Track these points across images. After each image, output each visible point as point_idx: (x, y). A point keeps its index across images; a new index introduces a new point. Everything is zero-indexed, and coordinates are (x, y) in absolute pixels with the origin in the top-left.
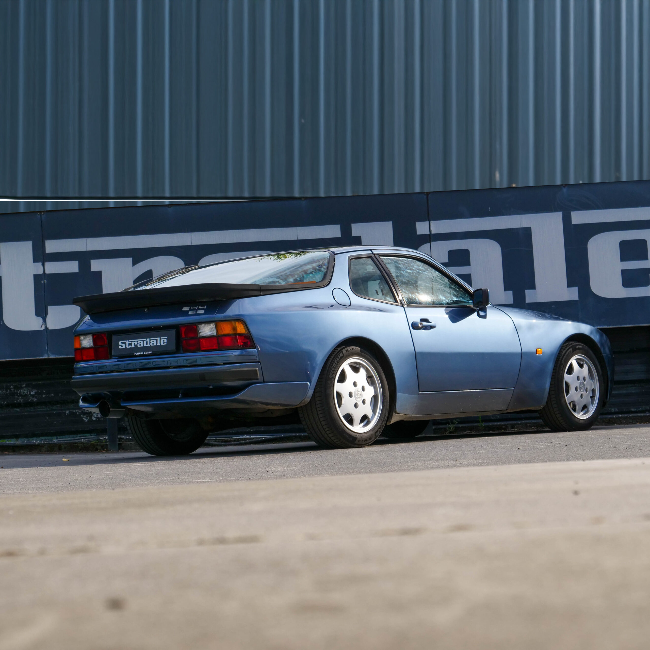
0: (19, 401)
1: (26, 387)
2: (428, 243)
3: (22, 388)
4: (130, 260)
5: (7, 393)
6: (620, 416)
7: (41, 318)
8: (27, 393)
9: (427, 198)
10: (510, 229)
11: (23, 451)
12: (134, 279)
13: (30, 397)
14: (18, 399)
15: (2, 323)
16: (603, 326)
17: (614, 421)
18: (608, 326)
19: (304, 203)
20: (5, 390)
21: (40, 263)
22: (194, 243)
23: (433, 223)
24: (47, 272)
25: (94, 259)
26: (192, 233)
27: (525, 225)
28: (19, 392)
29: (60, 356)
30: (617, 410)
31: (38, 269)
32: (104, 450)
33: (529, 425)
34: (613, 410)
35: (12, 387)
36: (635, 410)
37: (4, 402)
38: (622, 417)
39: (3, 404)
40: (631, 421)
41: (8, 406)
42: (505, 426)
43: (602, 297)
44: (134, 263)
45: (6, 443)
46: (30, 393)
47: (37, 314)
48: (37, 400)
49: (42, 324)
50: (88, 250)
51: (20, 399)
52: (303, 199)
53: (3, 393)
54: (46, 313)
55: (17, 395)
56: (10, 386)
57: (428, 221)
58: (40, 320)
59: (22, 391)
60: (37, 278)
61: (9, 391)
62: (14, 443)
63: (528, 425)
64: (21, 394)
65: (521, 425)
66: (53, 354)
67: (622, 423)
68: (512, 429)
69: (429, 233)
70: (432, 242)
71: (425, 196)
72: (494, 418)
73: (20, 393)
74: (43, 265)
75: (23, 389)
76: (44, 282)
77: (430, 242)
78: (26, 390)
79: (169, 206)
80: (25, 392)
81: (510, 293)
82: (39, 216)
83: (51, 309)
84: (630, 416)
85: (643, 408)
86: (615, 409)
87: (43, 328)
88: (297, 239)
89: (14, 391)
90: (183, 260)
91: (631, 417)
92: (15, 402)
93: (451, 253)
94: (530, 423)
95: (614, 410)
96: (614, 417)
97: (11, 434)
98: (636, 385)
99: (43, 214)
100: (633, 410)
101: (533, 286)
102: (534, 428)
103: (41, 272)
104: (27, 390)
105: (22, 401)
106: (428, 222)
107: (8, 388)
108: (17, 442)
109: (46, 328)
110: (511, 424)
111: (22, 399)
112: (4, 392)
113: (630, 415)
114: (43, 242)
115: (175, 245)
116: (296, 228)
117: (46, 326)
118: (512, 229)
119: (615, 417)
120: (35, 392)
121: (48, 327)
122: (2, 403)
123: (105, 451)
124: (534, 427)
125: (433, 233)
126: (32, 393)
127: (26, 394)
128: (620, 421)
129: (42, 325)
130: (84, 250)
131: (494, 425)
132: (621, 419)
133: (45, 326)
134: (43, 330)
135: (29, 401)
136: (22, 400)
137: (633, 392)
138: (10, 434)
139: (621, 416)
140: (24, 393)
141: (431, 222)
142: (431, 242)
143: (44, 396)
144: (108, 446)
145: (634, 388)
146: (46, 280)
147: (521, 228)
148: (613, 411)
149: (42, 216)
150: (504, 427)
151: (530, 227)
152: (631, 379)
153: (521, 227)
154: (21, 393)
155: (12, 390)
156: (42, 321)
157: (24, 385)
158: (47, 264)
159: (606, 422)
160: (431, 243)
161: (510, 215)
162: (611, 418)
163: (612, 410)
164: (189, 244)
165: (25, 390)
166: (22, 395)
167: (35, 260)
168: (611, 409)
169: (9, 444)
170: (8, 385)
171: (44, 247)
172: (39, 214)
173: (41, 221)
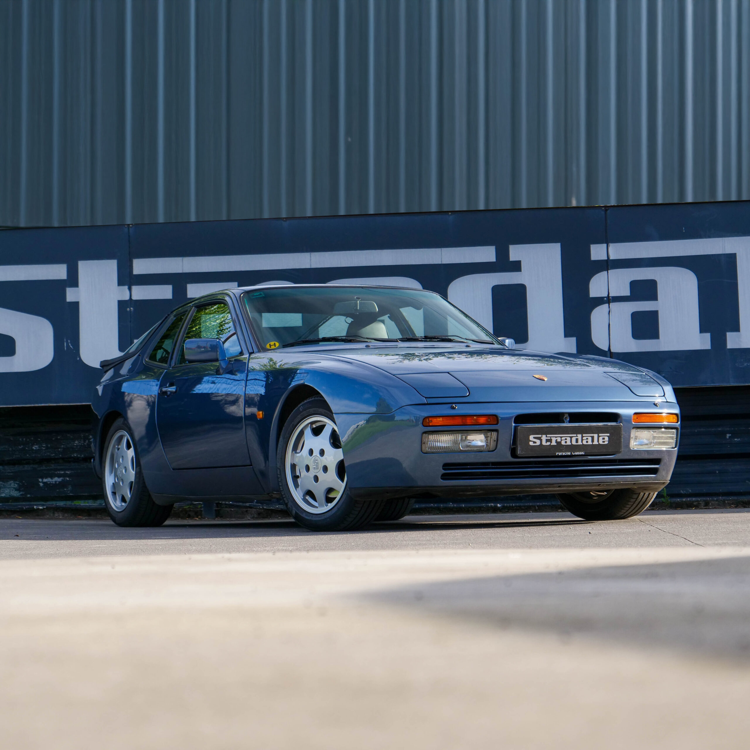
2: (605, 271)
4: (235, 285)
5: (86, 444)
9: (605, 213)
10: (710, 255)
11: (100, 516)
15: (78, 359)
19: (451, 218)
20: (82, 440)
21: (127, 287)
22: (314, 266)
23: (612, 246)
24: (134, 298)
25: (192, 283)
26: (311, 253)
27: (728, 251)
31: (124, 294)
32: (197, 518)
33: (728, 503)
39: (80, 457)
42: (697, 503)
45: (81, 505)
50: (184, 272)
52: (450, 213)
53: (80, 444)
57: (606, 243)
60: (121, 304)
62: (90, 506)
63: (726, 502)
65: (717, 502)
68: (705, 506)
69: (606, 258)
71: (603, 213)
72: (685, 492)
74: (130, 289)
76: (130, 310)
77: (607, 270)
79: (285, 219)
81: (708, 336)
82: (126, 230)
88: (441, 263)
93: (634, 284)
94: (730, 500)
97: (89, 494)
99: (131, 227)
101: (736, 328)
102: (733, 506)
103: (127, 298)
106: (605, 245)
108: (94, 504)
110: (704, 501)
114: (130, 261)
115: (290, 268)
116: (440, 249)
118: (712, 255)
123: (199, 518)
124: (735, 505)
125: (611, 258)
130: (180, 271)
131: (682, 501)
138: (86, 494)
141: (610, 245)
142: (609, 270)
144: (203, 513)
146: (132, 307)
147: (724, 254)
149: (130, 229)
150: (695, 503)
151: (735, 254)
153: (724, 253)
158: (134, 288)
161: (709, 237)
164: (308, 267)
167: (121, 283)
169: (84, 507)
170: (87, 434)
171: (131, 267)
172: (126, 226)
173: (129, 236)
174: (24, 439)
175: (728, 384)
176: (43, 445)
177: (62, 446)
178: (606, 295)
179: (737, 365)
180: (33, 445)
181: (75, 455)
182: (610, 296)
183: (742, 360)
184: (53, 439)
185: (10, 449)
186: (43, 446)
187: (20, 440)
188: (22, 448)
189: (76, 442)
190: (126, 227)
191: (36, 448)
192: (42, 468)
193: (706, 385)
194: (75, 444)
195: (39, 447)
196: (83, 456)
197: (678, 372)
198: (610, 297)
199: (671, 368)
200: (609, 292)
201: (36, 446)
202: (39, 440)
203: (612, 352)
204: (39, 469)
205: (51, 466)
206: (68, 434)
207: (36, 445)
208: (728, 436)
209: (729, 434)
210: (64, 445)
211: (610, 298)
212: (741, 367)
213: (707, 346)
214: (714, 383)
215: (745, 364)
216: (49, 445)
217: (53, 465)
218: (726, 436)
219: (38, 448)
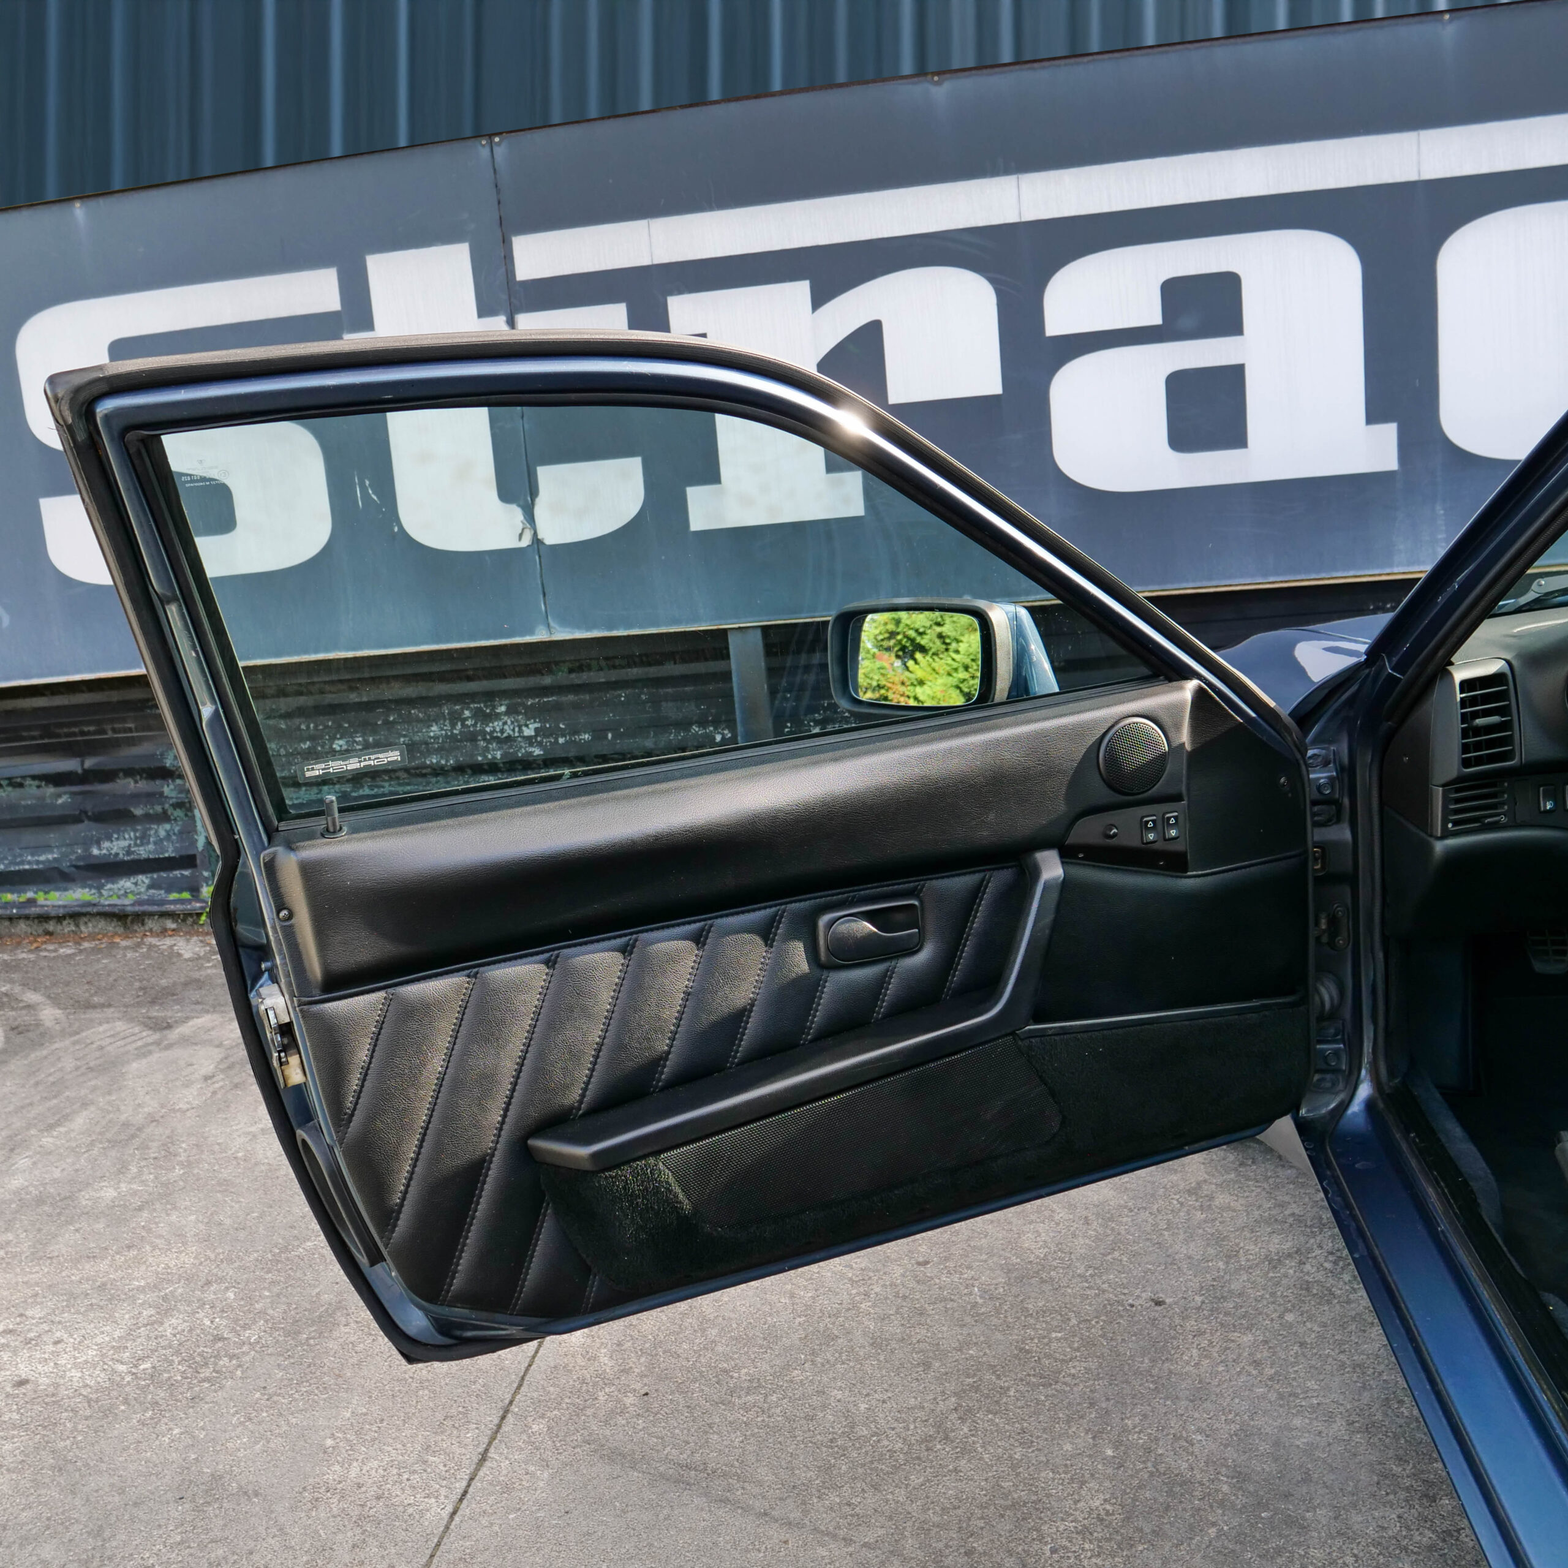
0: (490, 756)
1: (508, 713)
3: (498, 716)
4: (801, 290)
5: (455, 731)
7: (519, 506)
8: (513, 730)
12: (819, 360)
13: (523, 744)
14: (487, 749)
15: (396, 529)
19: (1448, 30)
20: (447, 722)
21: (502, 319)
22: (1030, 216)
25: (680, 292)
26: (1020, 176)
28: (488, 729)
29: (588, 629)
35: (467, 713)
37: (447, 761)
39: (446, 765)
41: (459, 769)
44: (819, 300)
46: (520, 731)
47: (506, 494)
48: (542, 753)
49: (521, 526)
50: (656, 262)
51: (494, 750)
53: (444, 732)
54: (534, 492)
55: (485, 739)
56: (462, 709)
58: (516, 514)
59: (498, 725)
61: (459, 724)
64: (495, 735)
66: (565, 622)
73: (492, 732)
74: (511, 324)
75: (500, 719)
78: (509, 722)
79: (936, 78)
80: (506, 727)
82: (485, 151)
83: (547, 476)
87: (526, 541)
88: (1415, 180)
89: (475, 725)
90: (991, 281)
92: (480, 758)
99: (497, 142)
104: (512, 723)
105: (498, 755)
107: (455, 717)
109: (537, 541)
111: (500, 749)
112: (446, 730)
114: (504, 242)
115: (961, 226)
116: (1413, 135)
117: (535, 534)
120: (536, 729)
121: (540, 537)
122: (443, 762)
126: (529, 732)
127: (509, 737)
129: (523, 529)
130: (645, 261)
133: (533, 532)
134: (528, 546)
135: (520, 755)
136: (499, 753)
140: (502, 731)
143: (561, 740)
149: (495, 147)
154: (494, 731)
155: (469, 722)
156: (521, 518)
157: (503, 709)
158: (522, 315)
164: (1012, 218)
165: (505, 723)
166: (497, 737)
167: (484, 309)
170: (458, 707)
171: (508, 258)
172: (484, 142)
173: (495, 170)
174: (312, 725)
176: (357, 739)
177: (402, 740)
180: (333, 739)
181: (434, 761)
184: (379, 723)
185: (283, 752)
186: (356, 742)
187: (303, 727)
188: (309, 747)
189: (433, 729)
190: (483, 146)
191: (341, 746)
192: (361, 792)
194: (432, 734)
195: (347, 742)
196: (452, 762)
201: (341, 742)
202: (346, 725)
204: (354, 794)
205: (383, 787)
206: (414, 709)
207: (341, 738)
210: (405, 736)
216: (371, 739)
217: (386, 784)
219: (345, 747)
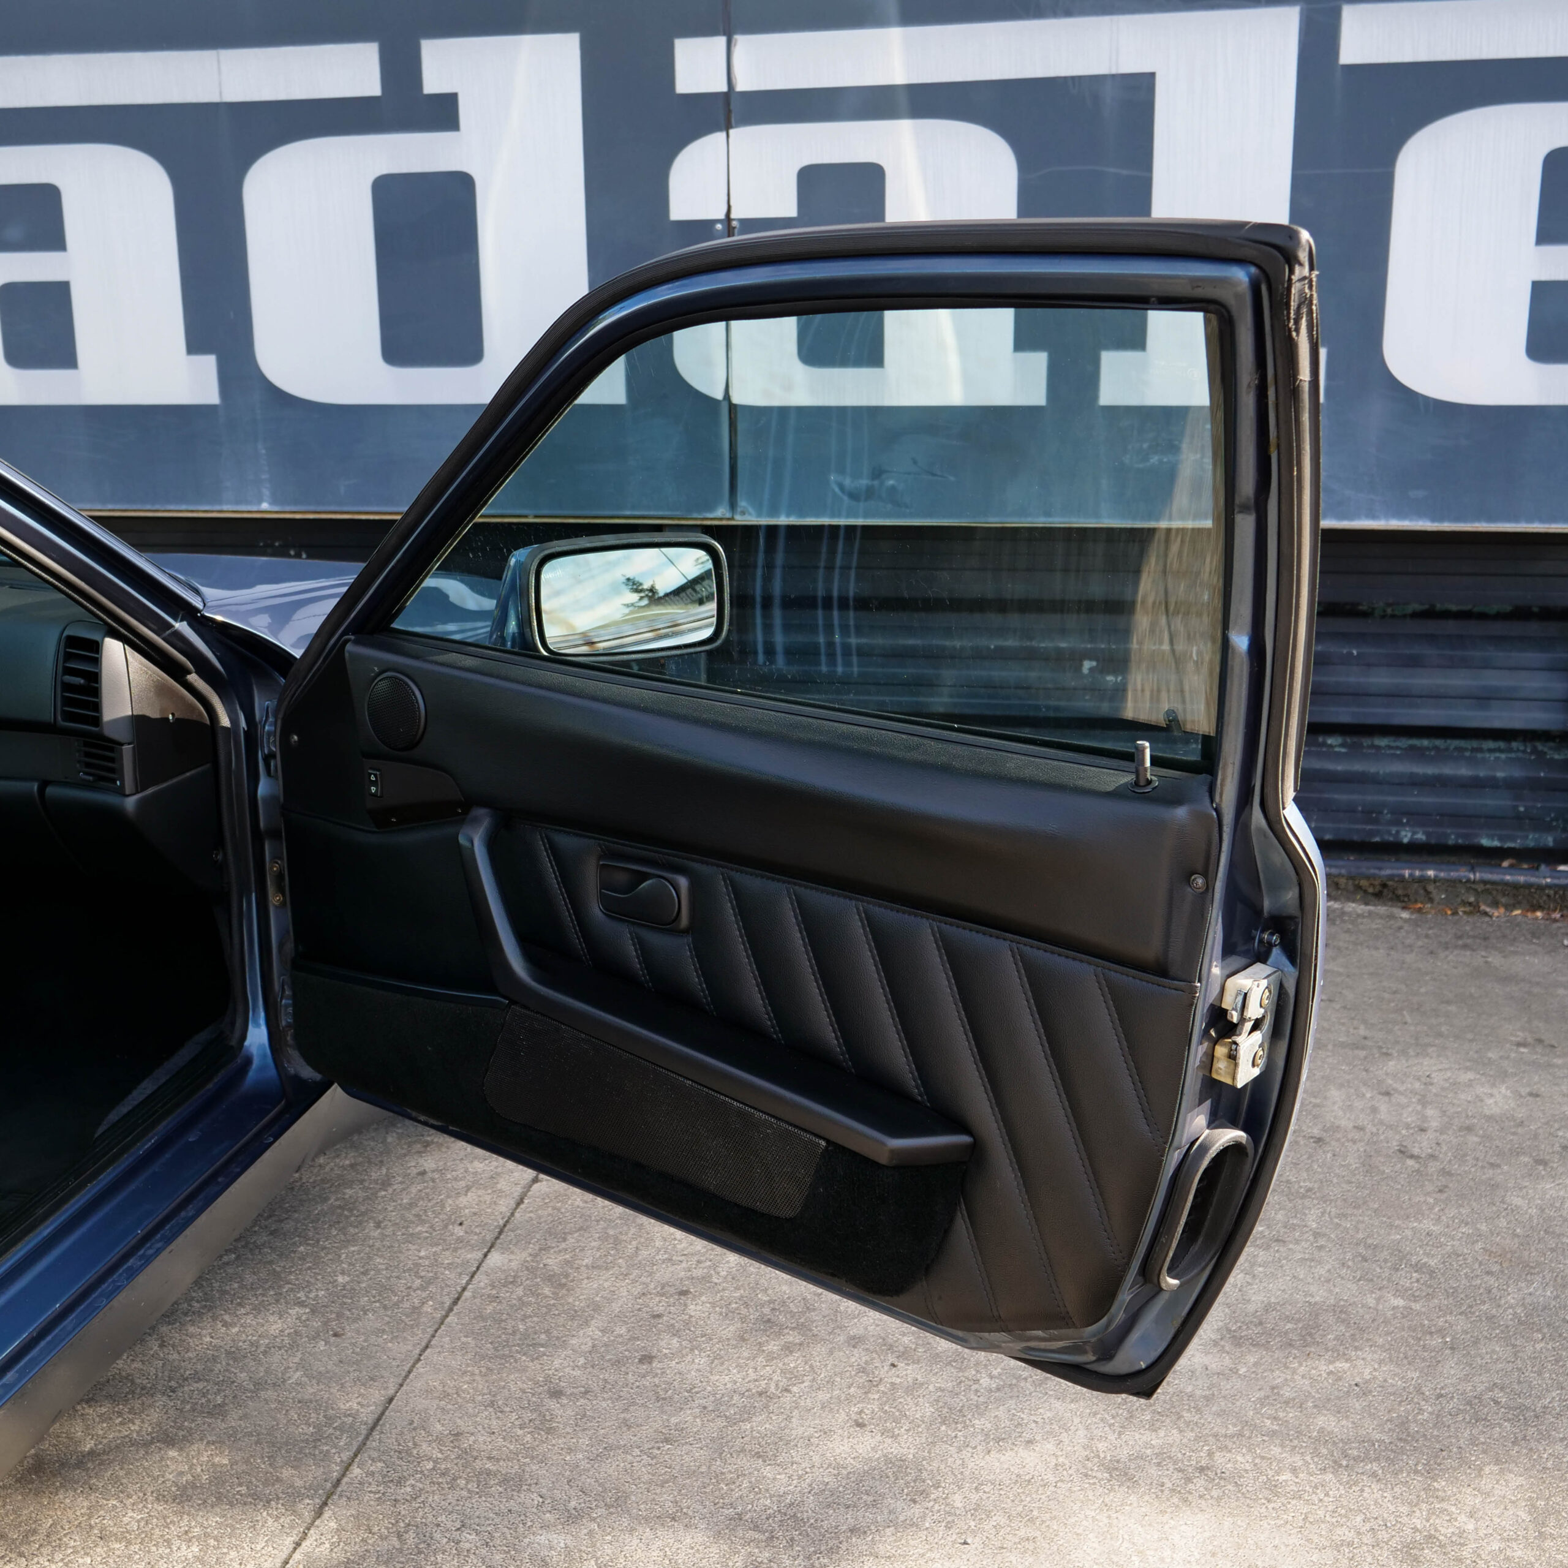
2: (719, 129)
6: (1431, 873)
10: (1065, 79)
16: (1411, 520)
17: (1400, 892)
18: (1433, 520)
23: (744, 43)
27: (1130, 64)
30: (1424, 838)
34: (1406, 836)
36: (1496, 843)
38: (1435, 880)
40: (1472, 899)
43: (1426, 399)
57: (724, 34)
67: (1431, 900)
69: (724, 88)
70: (737, 126)
77: (727, 127)
81: (1039, 361)
84: (1468, 881)
85: (1532, 839)
86: (1414, 833)
91: (1474, 882)
93: (810, 179)
95: (1409, 835)
96: (1403, 876)
98: (1514, 745)
100: (1485, 842)
101: (1134, 339)
106: (721, 41)
113: (1472, 876)
116: (214, 53)
118: (1073, 79)
119: (1411, 875)
125: (741, 86)
128: (1428, 893)
132: (1431, 888)
137: (1500, 774)
139: (1436, 876)
141: (736, 40)
142: (732, 127)
145: (1503, 756)
147: (1113, 76)
148: (1406, 840)
151: (1152, 75)
152: (1497, 724)
153: (1114, 71)
159: (1371, 890)
160: (732, 132)
161: (1068, 13)
162: (1391, 877)
163: (1403, 833)
168: (1398, 832)
175: (1094, 521)
178: (721, 216)
179: (1127, 459)
182: (733, 216)
183: (1145, 446)
193: (1023, 520)
197: (934, 475)
198: (734, 220)
199: (915, 462)
200: (732, 203)
203: (735, 405)
208: (1087, 665)
209: (1091, 659)
211: (734, 224)
212: (1141, 466)
213: (1035, 394)
214: (1048, 514)
215: (1154, 459)
218: (1081, 665)
